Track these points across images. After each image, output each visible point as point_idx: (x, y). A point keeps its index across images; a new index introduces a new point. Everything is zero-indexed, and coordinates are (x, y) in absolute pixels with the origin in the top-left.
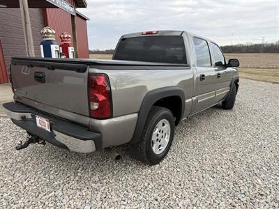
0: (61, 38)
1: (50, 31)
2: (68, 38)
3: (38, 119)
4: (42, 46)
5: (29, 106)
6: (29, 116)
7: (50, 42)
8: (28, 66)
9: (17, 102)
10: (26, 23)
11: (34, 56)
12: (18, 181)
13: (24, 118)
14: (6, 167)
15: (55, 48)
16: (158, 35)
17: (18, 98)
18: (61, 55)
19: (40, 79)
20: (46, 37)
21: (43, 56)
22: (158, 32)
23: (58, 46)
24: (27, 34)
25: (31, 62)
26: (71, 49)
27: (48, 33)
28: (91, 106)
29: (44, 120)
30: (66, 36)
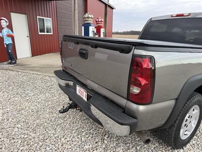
0: (96, 21)
1: (90, 16)
2: (101, 21)
3: (78, 88)
4: (83, 27)
5: (72, 76)
6: (71, 83)
7: (89, 25)
8: (75, 43)
9: (63, 70)
10: (75, 9)
11: (78, 34)
12: (58, 137)
13: (67, 85)
14: (51, 120)
15: (92, 29)
16: (190, 17)
17: (65, 67)
18: (96, 34)
19: (84, 55)
20: (86, 21)
21: (83, 35)
22: (190, 14)
23: (94, 28)
24: (74, 18)
25: (77, 40)
26: (102, 30)
27: (88, 17)
28: (131, 88)
29: (83, 90)
30: (100, 20)
